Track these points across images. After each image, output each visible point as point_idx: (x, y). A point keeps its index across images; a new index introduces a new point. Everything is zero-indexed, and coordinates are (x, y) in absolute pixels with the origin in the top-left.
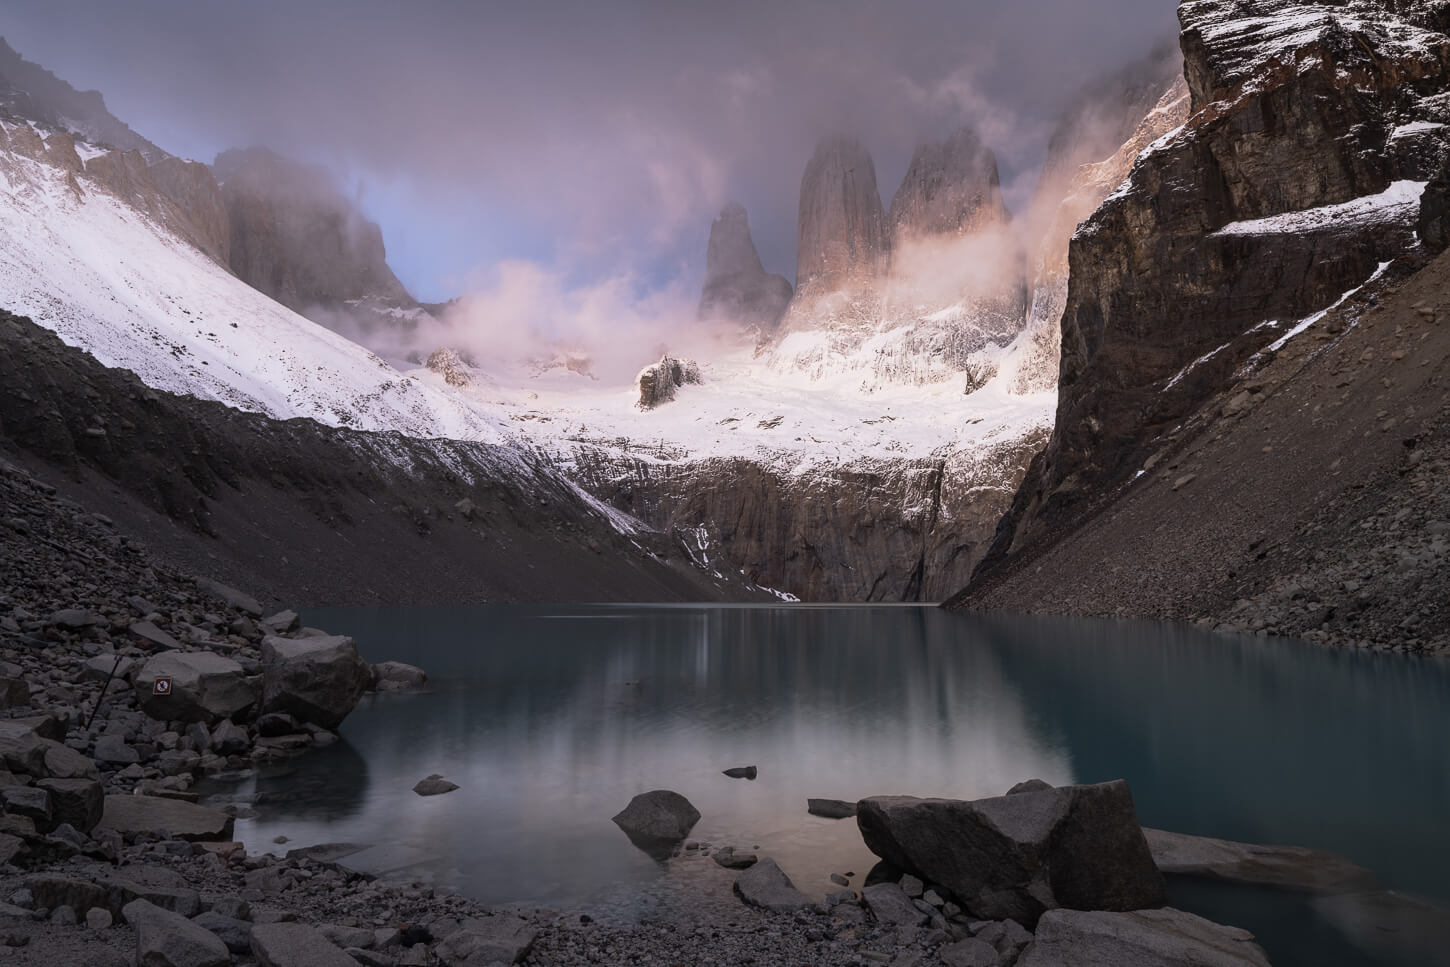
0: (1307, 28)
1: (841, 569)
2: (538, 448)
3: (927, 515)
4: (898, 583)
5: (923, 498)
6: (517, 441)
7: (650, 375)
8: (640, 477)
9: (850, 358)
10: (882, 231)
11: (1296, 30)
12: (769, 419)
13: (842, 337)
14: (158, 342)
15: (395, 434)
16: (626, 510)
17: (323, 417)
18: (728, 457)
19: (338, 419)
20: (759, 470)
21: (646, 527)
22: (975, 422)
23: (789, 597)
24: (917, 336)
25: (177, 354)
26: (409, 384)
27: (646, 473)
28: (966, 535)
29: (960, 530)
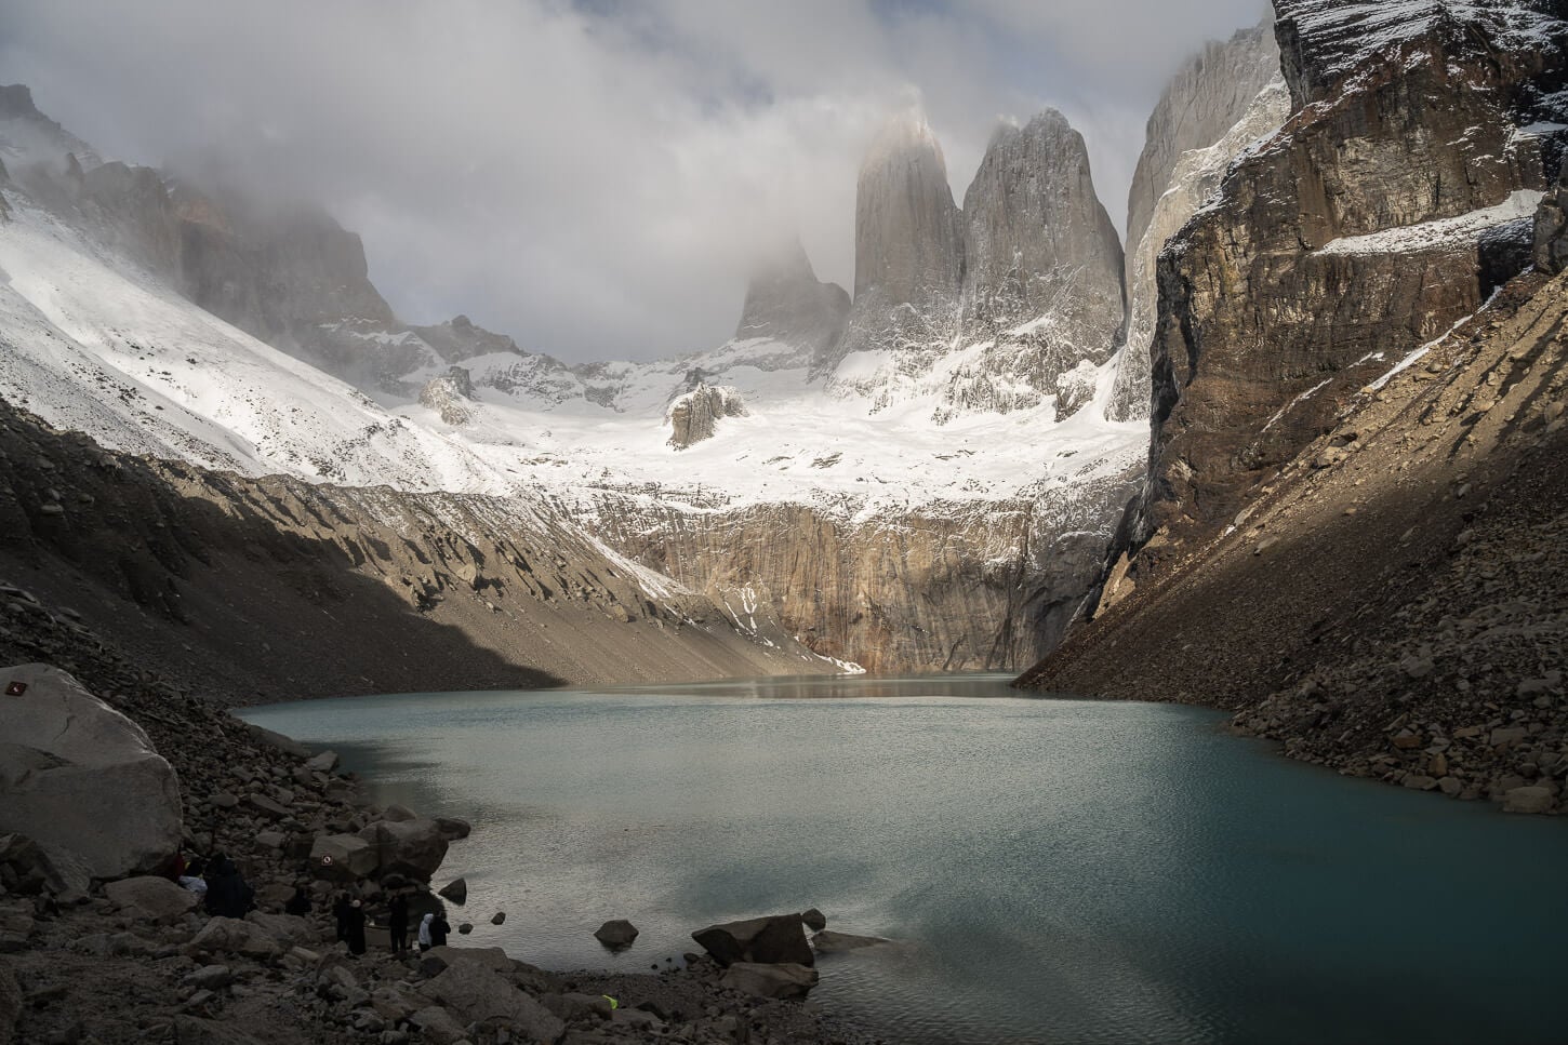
0: (1414, 18)
1: (912, 632)
2: (553, 497)
3: (1013, 567)
4: (981, 647)
5: (1008, 545)
6: (528, 489)
7: (684, 406)
8: (674, 528)
9: (920, 381)
10: (954, 230)
11: (1402, 20)
12: (825, 456)
13: (909, 357)
14: (104, 384)
15: (385, 489)
16: (659, 569)
17: (300, 468)
18: (777, 504)
19: (316, 470)
20: (815, 518)
21: (681, 588)
22: (1067, 455)
23: (852, 666)
24: (998, 355)
25: (127, 397)
26: (400, 426)
27: (681, 524)
28: (1060, 589)
29: (1052, 583)
